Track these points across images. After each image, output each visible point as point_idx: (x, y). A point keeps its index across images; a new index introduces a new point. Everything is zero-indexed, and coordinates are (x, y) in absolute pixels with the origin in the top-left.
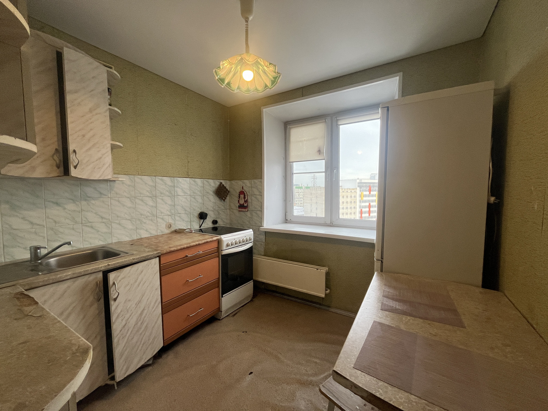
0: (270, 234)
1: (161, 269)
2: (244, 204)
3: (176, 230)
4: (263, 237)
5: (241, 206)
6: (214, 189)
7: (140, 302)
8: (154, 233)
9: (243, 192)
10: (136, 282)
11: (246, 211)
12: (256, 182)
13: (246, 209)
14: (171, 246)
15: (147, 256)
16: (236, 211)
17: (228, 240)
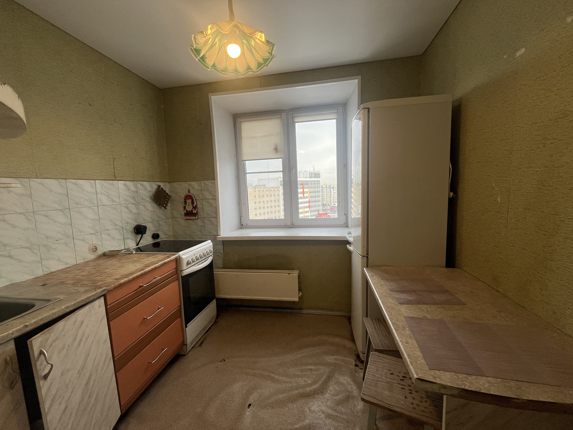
0: (228, 243)
1: (109, 312)
2: (192, 211)
3: (105, 253)
4: (220, 247)
5: (189, 214)
6: (151, 194)
7: (83, 368)
8: (72, 262)
9: (191, 196)
10: (75, 340)
11: (196, 219)
12: (208, 184)
13: (196, 216)
14: (118, 277)
15: (87, 298)
16: (182, 221)
17: (188, 257)
